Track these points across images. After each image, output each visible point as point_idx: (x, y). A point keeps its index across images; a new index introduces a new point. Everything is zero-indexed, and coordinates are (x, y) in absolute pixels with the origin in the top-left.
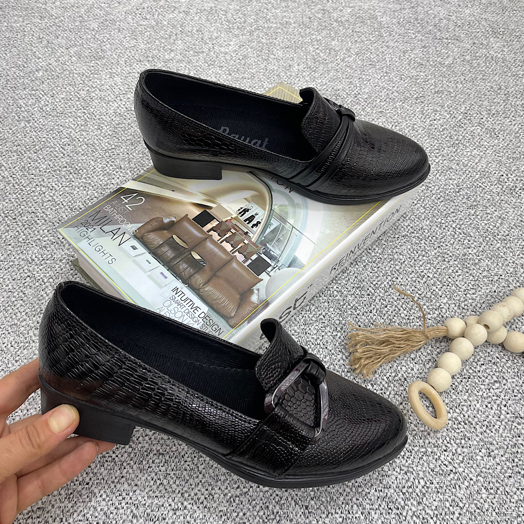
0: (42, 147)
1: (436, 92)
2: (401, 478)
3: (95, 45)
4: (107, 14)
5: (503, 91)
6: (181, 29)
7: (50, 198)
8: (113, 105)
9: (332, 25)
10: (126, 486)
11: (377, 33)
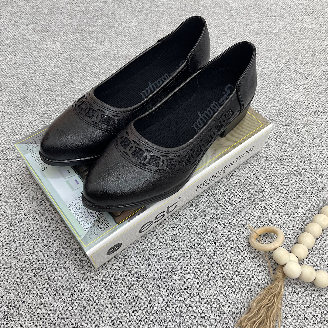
0: (5, 87)
1: (266, 51)
2: (232, 307)
3: (45, 23)
4: (55, 3)
5: (311, 49)
6: (101, 13)
7: (8, 120)
8: (53, 60)
9: (200, 9)
10: (43, 311)
11: (229, 13)
